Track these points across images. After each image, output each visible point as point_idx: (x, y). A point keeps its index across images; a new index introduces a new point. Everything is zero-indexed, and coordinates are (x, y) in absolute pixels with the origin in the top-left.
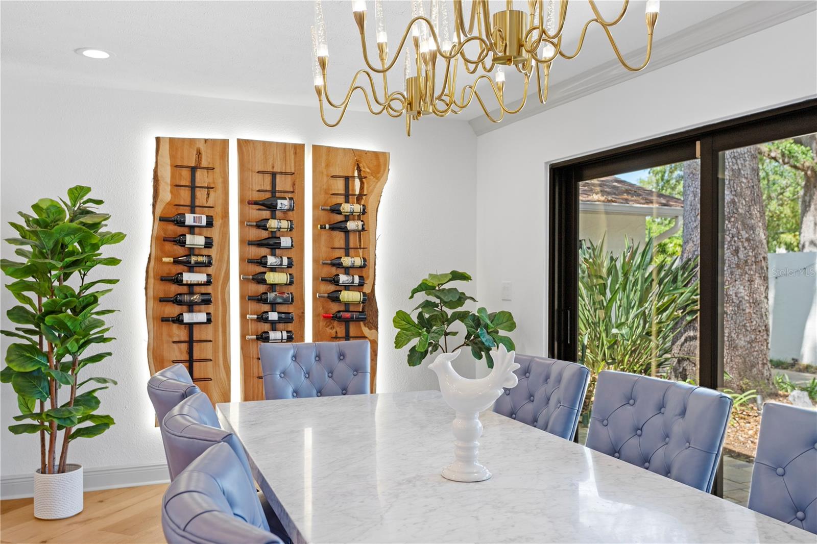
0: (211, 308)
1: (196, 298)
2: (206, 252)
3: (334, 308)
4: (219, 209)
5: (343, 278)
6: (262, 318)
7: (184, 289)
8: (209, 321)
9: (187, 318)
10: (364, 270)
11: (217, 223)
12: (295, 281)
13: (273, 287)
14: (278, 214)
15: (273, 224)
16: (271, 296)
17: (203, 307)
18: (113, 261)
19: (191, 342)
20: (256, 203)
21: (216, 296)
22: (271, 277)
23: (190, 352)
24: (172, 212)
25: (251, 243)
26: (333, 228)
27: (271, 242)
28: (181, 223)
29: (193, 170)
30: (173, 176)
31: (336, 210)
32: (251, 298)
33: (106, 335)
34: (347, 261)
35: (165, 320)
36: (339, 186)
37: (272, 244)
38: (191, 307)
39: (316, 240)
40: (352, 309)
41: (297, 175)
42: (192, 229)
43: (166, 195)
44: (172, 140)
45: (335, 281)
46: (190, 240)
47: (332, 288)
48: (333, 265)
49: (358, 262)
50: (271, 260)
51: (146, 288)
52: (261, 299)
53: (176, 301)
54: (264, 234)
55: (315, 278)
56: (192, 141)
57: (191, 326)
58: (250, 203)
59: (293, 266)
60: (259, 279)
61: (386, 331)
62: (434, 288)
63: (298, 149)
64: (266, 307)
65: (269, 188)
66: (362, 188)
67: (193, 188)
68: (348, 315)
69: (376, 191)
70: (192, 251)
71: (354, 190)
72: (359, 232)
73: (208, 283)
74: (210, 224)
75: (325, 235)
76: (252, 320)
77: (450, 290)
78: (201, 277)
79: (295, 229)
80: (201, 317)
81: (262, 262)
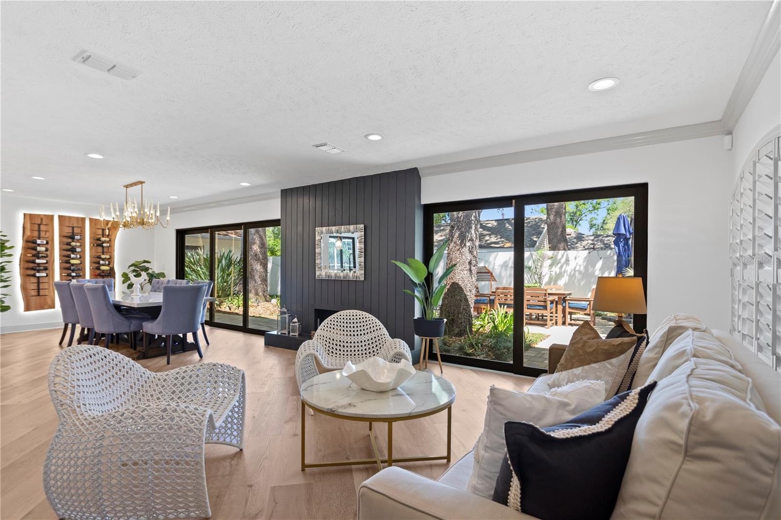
0: (47, 272)
1: (41, 268)
2: (45, 253)
3: (98, 272)
4: (50, 238)
5: (102, 262)
6: (69, 275)
7: (36, 265)
8: (47, 276)
9: (38, 275)
10: (110, 260)
11: (50, 243)
12: (83, 263)
13: (73, 265)
14: (75, 240)
15: (73, 244)
16: (72, 268)
17: (44, 271)
18: (10, 255)
19: (38, 283)
20: (66, 237)
21: (50, 268)
22: (73, 262)
23: (38, 286)
24: (31, 239)
25: (64, 250)
26: (98, 245)
27: (72, 250)
28: (35, 243)
29: (39, 225)
30: (31, 227)
31: (99, 239)
32: (64, 268)
33: (7, 280)
34: (103, 256)
35: (28, 275)
36: (100, 232)
37: (73, 250)
38: (39, 271)
39: (91, 249)
40: (105, 272)
41: (83, 228)
42: (39, 245)
43: (28, 233)
44: (31, 215)
45: (99, 263)
46: (39, 248)
47: (97, 265)
48: (98, 258)
49: (108, 257)
50: (72, 256)
51: (20, 265)
52: (69, 269)
53: (32, 269)
54: (69, 247)
55: (91, 262)
56: (39, 215)
57: (39, 277)
58: (64, 237)
59: (82, 258)
60: (68, 262)
61: (118, 278)
62: (137, 265)
63: (83, 220)
64: (70, 272)
65: (71, 231)
66: (109, 233)
67: (39, 231)
68: (104, 274)
69: (115, 234)
70: (39, 252)
71: (106, 233)
72: (108, 247)
73: (47, 263)
74: (47, 243)
75: (94, 248)
76: (64, 276)
77: (143, 266)
78: (44, 261)
79: (83, 246)
80: (44, 274)
81: (69, 256)
